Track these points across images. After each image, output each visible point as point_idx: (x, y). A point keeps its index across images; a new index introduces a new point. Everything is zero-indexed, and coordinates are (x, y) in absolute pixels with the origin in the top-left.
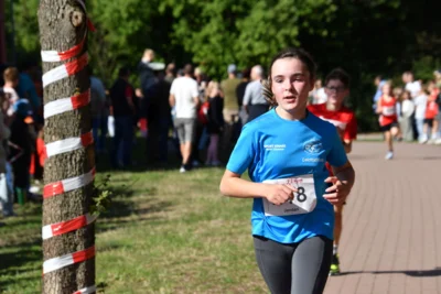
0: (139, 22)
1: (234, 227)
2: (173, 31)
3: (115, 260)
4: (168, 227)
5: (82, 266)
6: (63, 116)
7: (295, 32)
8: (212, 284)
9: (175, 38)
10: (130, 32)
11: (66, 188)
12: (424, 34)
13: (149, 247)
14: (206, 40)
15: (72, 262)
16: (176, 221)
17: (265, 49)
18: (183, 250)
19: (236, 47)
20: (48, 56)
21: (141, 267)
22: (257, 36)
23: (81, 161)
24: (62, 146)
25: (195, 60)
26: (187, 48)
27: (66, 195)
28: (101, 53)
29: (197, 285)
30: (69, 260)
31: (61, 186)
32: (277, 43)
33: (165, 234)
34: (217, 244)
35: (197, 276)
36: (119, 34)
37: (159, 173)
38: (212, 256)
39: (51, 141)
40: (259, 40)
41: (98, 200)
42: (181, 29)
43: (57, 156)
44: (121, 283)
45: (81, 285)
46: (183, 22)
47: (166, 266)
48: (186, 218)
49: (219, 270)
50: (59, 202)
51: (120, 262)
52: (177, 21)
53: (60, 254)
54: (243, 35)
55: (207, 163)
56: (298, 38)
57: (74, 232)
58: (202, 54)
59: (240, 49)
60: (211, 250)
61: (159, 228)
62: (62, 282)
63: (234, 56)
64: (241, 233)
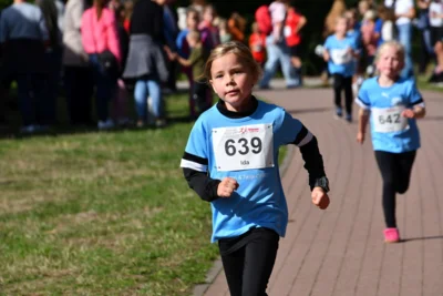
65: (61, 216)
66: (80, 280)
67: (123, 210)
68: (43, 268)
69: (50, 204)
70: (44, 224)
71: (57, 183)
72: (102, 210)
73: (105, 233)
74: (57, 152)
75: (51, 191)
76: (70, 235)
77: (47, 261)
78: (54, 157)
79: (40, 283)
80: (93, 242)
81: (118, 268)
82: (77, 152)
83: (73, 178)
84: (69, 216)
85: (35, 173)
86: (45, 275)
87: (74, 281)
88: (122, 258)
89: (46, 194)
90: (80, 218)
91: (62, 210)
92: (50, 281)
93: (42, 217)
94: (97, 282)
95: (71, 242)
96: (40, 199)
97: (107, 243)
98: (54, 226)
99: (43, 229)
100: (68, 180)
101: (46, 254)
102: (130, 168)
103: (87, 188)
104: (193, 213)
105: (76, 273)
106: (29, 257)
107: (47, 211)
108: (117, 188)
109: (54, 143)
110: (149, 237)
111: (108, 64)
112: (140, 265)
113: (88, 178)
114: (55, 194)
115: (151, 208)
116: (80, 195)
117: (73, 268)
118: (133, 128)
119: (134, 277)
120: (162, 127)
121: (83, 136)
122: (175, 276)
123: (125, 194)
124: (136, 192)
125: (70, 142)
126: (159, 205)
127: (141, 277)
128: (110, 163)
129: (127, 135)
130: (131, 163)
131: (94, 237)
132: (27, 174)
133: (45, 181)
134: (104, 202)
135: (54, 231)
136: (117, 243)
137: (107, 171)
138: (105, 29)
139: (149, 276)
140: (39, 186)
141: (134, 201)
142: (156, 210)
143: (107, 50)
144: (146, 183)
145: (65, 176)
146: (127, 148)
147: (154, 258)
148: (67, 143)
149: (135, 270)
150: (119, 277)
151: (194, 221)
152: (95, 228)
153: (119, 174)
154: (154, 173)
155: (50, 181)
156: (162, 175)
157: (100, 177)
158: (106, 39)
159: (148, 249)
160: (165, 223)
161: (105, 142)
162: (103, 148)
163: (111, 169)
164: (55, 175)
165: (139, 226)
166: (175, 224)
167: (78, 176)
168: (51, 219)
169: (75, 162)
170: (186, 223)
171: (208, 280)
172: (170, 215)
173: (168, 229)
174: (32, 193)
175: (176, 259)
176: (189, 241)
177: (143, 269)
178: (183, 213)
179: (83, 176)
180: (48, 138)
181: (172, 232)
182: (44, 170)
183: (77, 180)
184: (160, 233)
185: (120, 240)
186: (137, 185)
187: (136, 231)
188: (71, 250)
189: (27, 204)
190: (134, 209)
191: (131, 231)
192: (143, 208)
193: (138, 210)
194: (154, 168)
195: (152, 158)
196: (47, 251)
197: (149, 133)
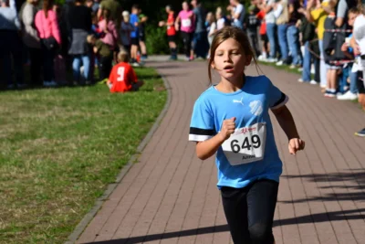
65: (25, 141)
66: (36, 181)
67: (64, 137)
68: (13, 174)
69: (18, 134)
70: (14, 146)
71: (22, 120)
72: (50, 137)
73: (52, 152)
74: (22, 101)
75: (18, 125)
76: (30, 153)
77: (16, 169)
78: (21, 104)
79: (11, 183)
80: (45, 157)
81: (61, 174)
82: (36, 101)
83: (33, 117)
84: (30, 141)
85: (8, 114)
86: (15, 178)
87: (32, 182)
88: (63, 168)
89: (15, 127)
90: (36, 143)
91: (25, 137)
92: (17, 181)
93: (12, 141)
94: (47, 182)
95: (31, 157)
96: (12, 130)
97: (54, 158)
98: (21, 147)
99: (14, 149)
100: (29, 118)
101: (15, 165)
102: (68, 111)
103: (41, 123)
104: (108, 139)
105: (34, 176)
106: (4, 166)
107: (16, 138)
108: (60, 124)
109: (20, 95)
110: (81, 154)
111: (52, 46)
112: (74, 171)
113: (41, 117)
114: (21, 127)
115: (82, 136)
116: (38, 127)
117: (32, 173)
118: (71, 85)
119: (71, 179)
120: (89, 85)
121: (39, 91)
122: (96, 178)
123: (66, 127)
124: (72, 125)
125: (30, 94)
126: (87, 134)
127: (75, 179)
128: (56, 108)
129: (67, 90)
130: (69, 108)
131: (45, 154)
132: (3, 114)
133: (15, 119)
134: (53, 132)
135: (20, 150)
136: (60, 157)
137: (54, 113)
138: (50, 23)
139: (80, 178)
140: (10, 122)
141: (71, 132)
142: (85, 137)
143: (52, 36)
144: (79, 120)
145: (28, 115)
146: (67, 98)
147: (83, 167)
148: (29, 95)
149: (71, 174)
150: (61, 179)
151: (109, 144)
152: (46, 148)
153: (62, 114)
154: (83, 114)
155: (18, 119)
156: (89, 115)
157: (50, 116)
158: (51, 30)
159: (79, 161)
160: (91, 145)
161: (53, 95)
162: (52, 98)
163: (57, 112)
165: (74, 147)
166: (97, 146)
167: (36, 116)
168: (18, 143)
169: (34, 107)
170: (104, 145)
171: (117, 181)
172: (94, 141)
173: (92, 149)
174: (6, 126)
175: (97, 168)
176: (105, 156)
177: (77, 174)
178: (102, 139)
179: (39, 116)
180: (17, 92)
181: (95, 151)
182: (14, 112)
183: (35, 119)
184: (87, 151)
185: (62, 156)
186: (73, 122)
187: (72, 150)
188: (31, 162)
189: (3, 133)
190: (71, 137)
191: (69, 150)
192: (76, 136)
193: (74, 138)
194: (84, 111)
195: (83, 105)
196: (16, 163)
197: (81, 89)
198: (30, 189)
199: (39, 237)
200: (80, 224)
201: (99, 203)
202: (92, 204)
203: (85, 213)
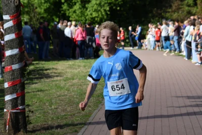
0: (49, 4)
1: (82, 82)
2: (62, 8)
3: (36, 95)
4: (57, 82)
5: (20, 98)
6: (12, 41)
7: (108, 9)
8: (72, 104)
9: (63, 11)
10: (45, 8)
11: (13, 68)
12: (155, 9)
13: (50, 90)
14: (75, 12)
15: (16, 96)
16: (60, 80)
17: (97, 15)
18: (62, 91)
19: (86, 14)
20: (6, 17)
21: (46, 98)
22: (93, 10)
23: (19, 58)
24: (11, 52)
25: (70, 19)
26: (67, 15)
27: (13, 71)
28: (34, 16)
29: (66, 105)
30: (15, 96)
31: (11, 67)
32: (101, 12)
33: (56, 85)
34: (75, 89)
35: (66, 101)
36: (41, 9)
37: (56, 62)
38: (73, 94)
39: (7, 50)
40: (94, 11)
41: (26, 73)
42: (65, 7)
43: (10, 56)
44: (38, 104)
45: (19, 105)
46: (66, 4)
47: (55, 97)
48: (65, 79)
49: (75, 99)
50: (11, 74)
51: (38, 96)
52: (63, 4)
53: (11, 94)
54: (88, 10)
55: (77, 58)
56: (109, 11)
57: (17, 85)
58: (73, 17)
59: (87, 15)
60: (73, 91)
61: (54, 83)
62: (12, 104)
63: (85, 18)
64: (85, 85)
65: (70, 81)
66: (75, 96)
68: (66, 93)
69: (67, 77)
71: (68, 72)
72: (80, 79)
73: (81, 85)
76: (72, 86)
78: (67, 66)
79: (65, 97)
80: (78, 87)
82: (73, 65)
84: (72, 81)
85: (63, 70)
86: (66, 95)
87: (73, 97)
89: (66, 75)
90: (74, 81)
91: (70, 79)
92: (68, 97)
93: (65, 81)
94: (79, 97)
95: (72, 87)
97: (81, 88)
98: (68, 83)
99: (65, 84)
101: (66, 90)
103: (76, 74)
108: (83, 74)
113: (76, 71)
114: (68, 75)
116: (74, 75)
121: (75, 61)
122: (99, 96)
128: (81, 68)
129: (85, 61)
130: (86, 68)
132: (61, 70)
134: (80, 77)
137: (81, 70)
145: (70, 71)
146: (86, 64)
148: (71, 62)
152: (78, 84)
153: (84, 70)
157: (79, 71)
161: (80, 62)
162: (80, 64)
164: (68, 70)
168: (67, 81)
169: (73, 67)
180: (66, 61)
182: (65, 69)
183: (73, 72)
198: (73, 100)
199: (77, 119)
200: (93, 114)
201: (100, 106)
202: (97, 106)
203: (95, 110)
